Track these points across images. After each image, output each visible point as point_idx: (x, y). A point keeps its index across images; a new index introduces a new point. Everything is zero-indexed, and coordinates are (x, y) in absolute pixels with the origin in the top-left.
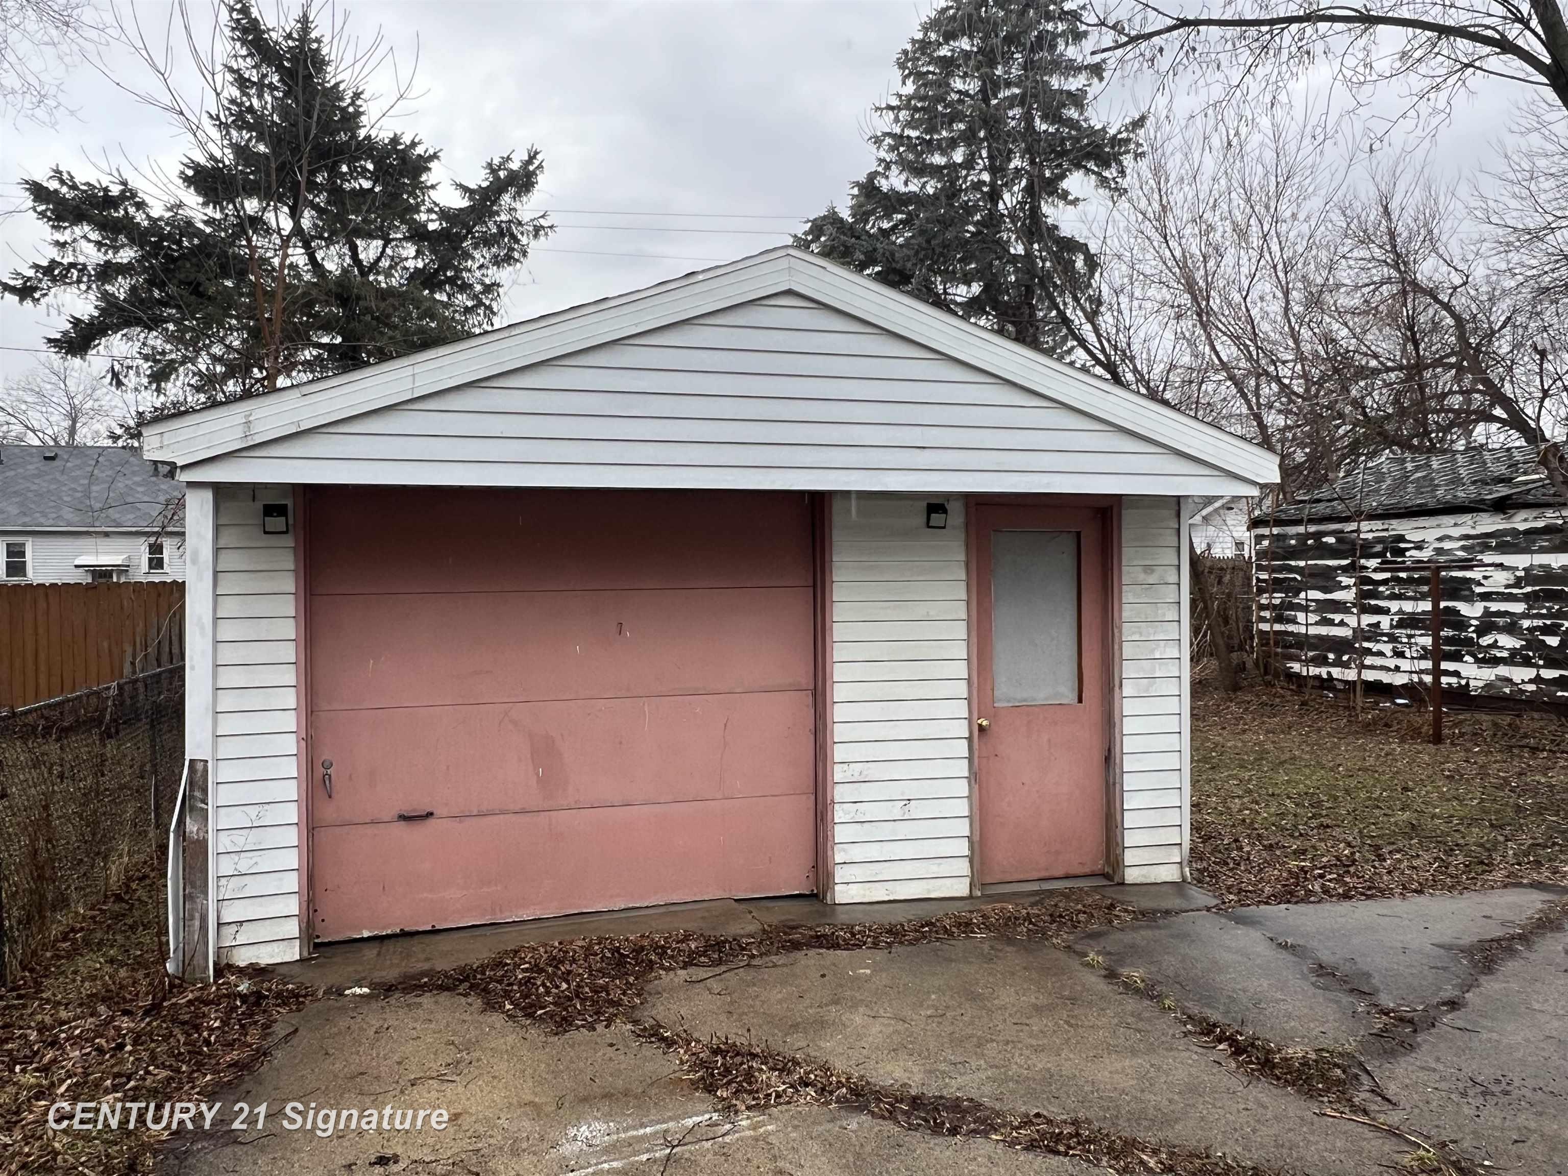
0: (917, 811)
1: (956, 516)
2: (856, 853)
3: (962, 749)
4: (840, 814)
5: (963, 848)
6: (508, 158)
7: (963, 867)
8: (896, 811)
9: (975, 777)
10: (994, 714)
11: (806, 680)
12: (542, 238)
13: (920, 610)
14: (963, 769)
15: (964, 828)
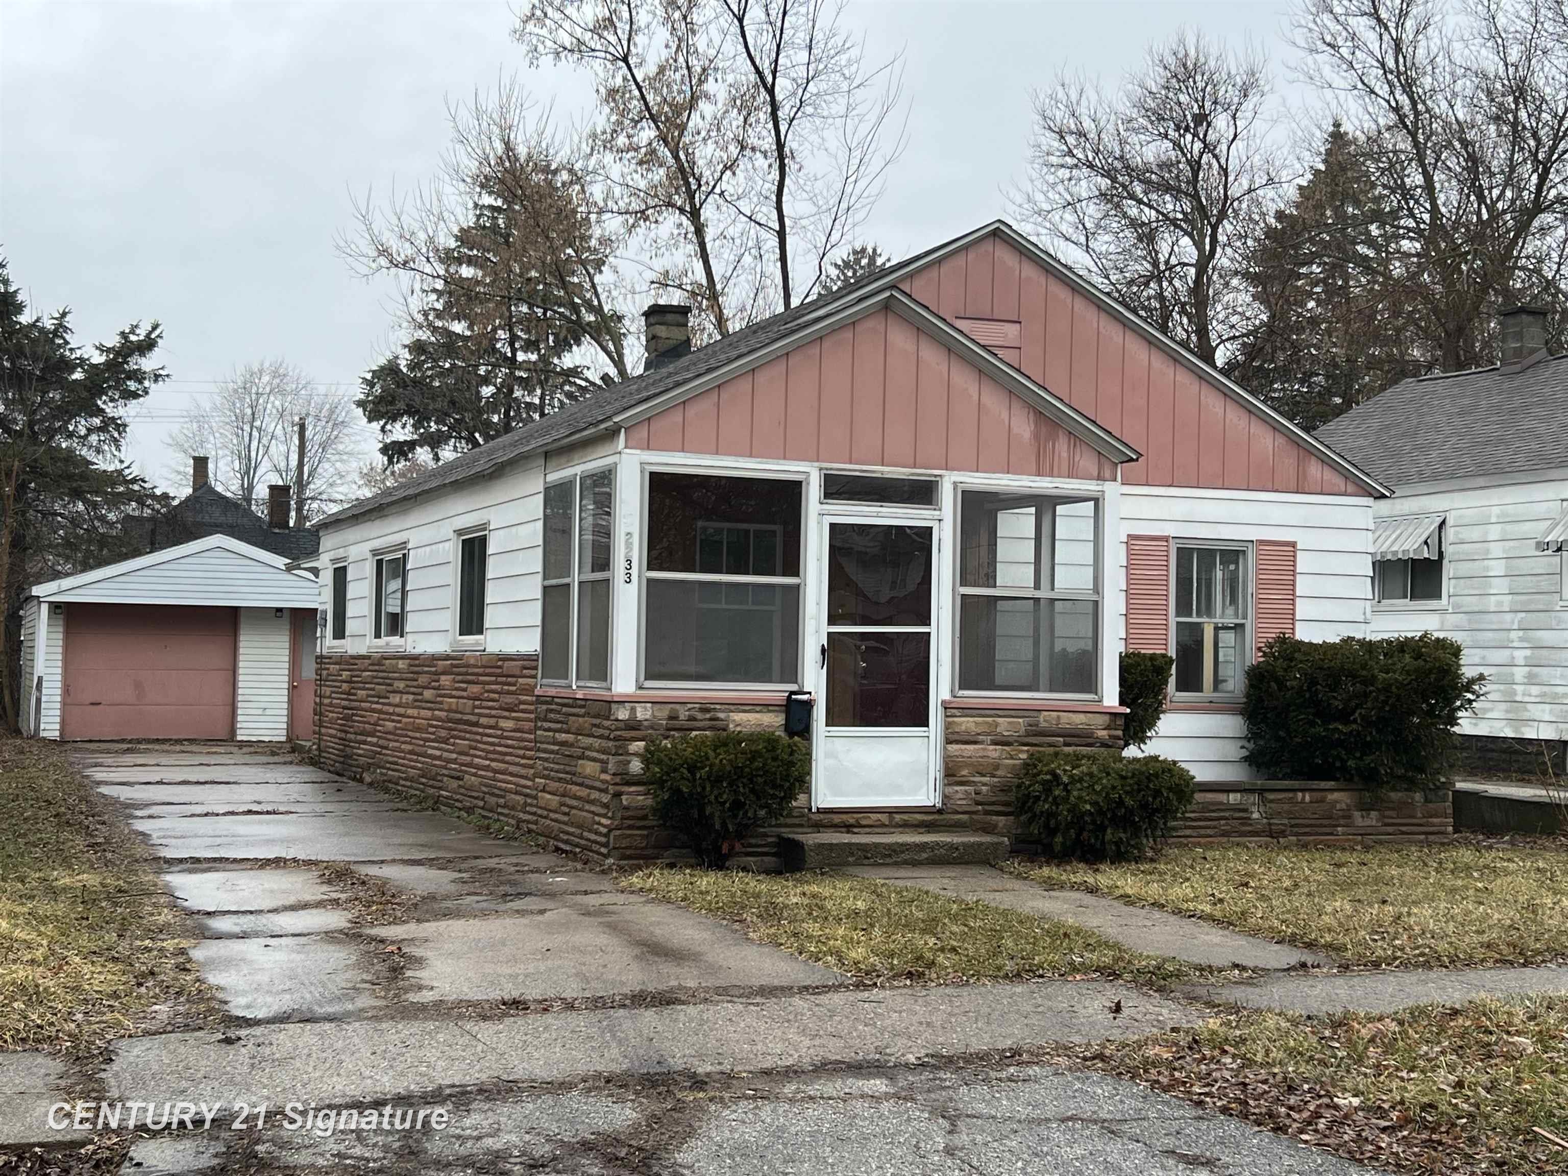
0: (268, 712)
1: (286, 614)
2: (245, 725)
3: (286, 693)
4: (239, 712)
5: (285, 726)
6: (136, 326)
7: (284, 732)
8: (260, 712)
9: (291, 701)
10: (300, 681)
11: (231, 668)
12: (161, 383)
13: (272, 645)
14: (286, 699)
15: (285, 719)
